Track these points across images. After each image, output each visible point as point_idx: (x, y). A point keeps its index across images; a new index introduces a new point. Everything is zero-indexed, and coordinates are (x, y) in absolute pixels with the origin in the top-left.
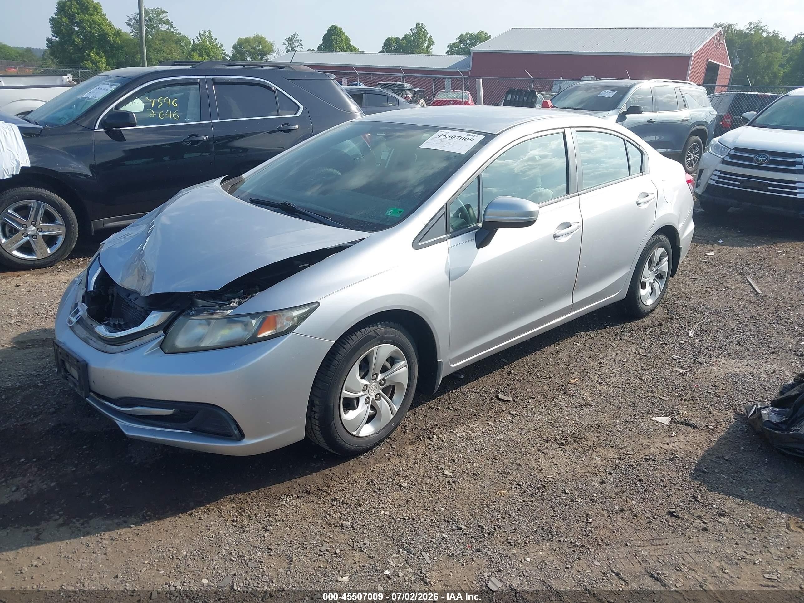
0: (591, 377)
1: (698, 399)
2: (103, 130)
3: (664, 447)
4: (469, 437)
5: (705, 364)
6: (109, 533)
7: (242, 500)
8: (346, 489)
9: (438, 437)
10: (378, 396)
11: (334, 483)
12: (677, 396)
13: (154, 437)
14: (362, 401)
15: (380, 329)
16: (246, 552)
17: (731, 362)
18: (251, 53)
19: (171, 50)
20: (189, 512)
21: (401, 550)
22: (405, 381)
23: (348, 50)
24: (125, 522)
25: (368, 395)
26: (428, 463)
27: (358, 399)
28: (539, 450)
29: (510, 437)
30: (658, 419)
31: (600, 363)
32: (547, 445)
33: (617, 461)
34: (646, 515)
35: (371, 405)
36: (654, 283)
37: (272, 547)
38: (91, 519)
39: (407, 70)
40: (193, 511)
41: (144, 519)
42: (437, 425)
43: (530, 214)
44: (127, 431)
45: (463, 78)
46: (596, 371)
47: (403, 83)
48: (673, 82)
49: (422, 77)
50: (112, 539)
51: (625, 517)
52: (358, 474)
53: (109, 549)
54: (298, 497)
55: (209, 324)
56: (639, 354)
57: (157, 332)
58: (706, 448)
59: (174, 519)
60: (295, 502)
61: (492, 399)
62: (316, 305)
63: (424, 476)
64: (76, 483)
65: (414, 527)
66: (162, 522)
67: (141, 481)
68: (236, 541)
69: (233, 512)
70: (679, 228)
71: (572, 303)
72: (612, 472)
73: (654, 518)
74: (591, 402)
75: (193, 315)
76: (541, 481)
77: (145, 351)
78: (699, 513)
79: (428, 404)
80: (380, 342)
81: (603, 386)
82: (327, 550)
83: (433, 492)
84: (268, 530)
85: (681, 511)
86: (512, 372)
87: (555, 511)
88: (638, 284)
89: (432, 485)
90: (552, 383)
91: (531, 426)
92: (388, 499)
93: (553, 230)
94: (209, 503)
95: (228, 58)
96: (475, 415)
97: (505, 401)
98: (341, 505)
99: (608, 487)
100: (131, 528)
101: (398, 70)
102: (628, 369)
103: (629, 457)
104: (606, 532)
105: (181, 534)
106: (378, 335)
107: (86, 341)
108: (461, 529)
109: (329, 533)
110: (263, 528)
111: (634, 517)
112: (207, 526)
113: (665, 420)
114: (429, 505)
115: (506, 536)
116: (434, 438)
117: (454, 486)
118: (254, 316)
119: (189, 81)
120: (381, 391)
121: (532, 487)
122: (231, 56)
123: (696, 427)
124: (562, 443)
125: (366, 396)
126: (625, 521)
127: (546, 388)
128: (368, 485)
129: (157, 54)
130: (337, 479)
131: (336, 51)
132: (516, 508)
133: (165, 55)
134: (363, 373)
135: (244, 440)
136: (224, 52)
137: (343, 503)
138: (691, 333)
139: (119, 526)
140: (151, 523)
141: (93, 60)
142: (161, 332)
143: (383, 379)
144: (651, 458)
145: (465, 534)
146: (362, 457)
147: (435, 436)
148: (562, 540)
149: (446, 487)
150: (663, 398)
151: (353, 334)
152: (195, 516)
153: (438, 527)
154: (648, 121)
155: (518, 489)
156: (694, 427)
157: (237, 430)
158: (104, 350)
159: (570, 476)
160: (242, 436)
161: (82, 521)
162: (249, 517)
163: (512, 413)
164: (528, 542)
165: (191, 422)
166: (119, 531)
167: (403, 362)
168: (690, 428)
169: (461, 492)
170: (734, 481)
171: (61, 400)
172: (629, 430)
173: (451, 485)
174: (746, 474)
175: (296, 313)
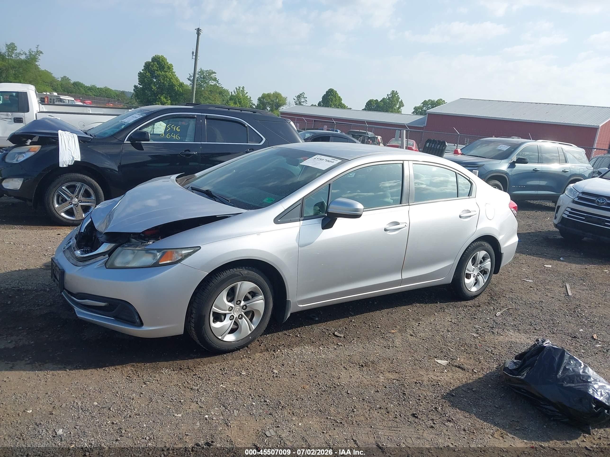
0: (407, 331)
1: (477, 353)
2: (130, 142)
3: (434, 378)
4: (301, 354)
5: (496, 333)
6: (53, 371)
7: (139, 367)
8: (205, 370)
9: (281, 351)
10: (241, 316)
11: (200, 366)
12: (463, 350)
13: (92, 319)
14: (228, 317)
15: (245, 272)
16: (126, 393)
17: (517, 335)
18: (270, 104)
19: (215, 98)
20: (104, 368)
21: (222, 407)
22: (262, 309)
23: (340, 107)
24: (64, 368)
25: (232, 314)
26: (265, 364)
27: (225, 315)
28: (344, 367)
29: (329, 357)
30: (439, 361)
31: (419, 324)
32: (352, 365)
33: (394, 381)
34: (396, 413)
35: (235, 321)
36: (478, 276)
37: (144, 393)
38: (46, 363)
39: (370, 123)
40: (106, 368)
41: (76, 368)
42: (284, 344)
43: (357, 210)
44: (78, 314)
45: (409, 130)
46: (413, 327)
47: (366, 132)
48: (559, 143)
49: (388, 129)
50: (53, 375)
51: (380, 412)
52: (217, 364)
53: (49, 380)
54: (173, 370)
55: (134, 253)
56: (451, 321)
57: (105, 255)
58: (464, 382)
59: (93, 370)
60: (170, 372)
61: (330, 334)
62: (199, 248)
63: (259, 371)
64: (46, 344)
65: (237, 396)
66: (85, 371)
67: (84, 349)
68: (124, 387)
69: (130, 372)
70: (500, 238)
71: (401, 278)
72: (387, 386)
73: (400, 416)
74: (398, 345)
75: (125, 247)
76: (335, 384)
77: (96, 265)
78: (434, 418)
79: (285, 332)
80: (243, 279)
81: (412, 338)
82: (176, 399)
83: (260, 380)
84: (146, 384)
85: (422, 414)
86: (353, 320)
87: (334, 402)
88: (462, 274)
89: (261, 376)
90: (377, 331)
91: (347, 353)
92: (229, 380)
93: (385, 225)
94: (118, 365)
95: (254, 107)
96: (313, 342)
97: (338, 337)
98: (197, 378)
99: (379, 395)
100: (66, 371)
101: (363, 122)
102: (437, 330)
103: (404, 380)
104: (362, 418)
105: (94, 379)
106: (242, 275)
107: (68, 259)
108: (266, 401)
109: (182, 391)
110: (144, 382)
111: (386, 413)
112: (111, 377)
113: (444, 362)
114: (254, 386)
115: (293, 410)
116: (278, 351)
117: (276, 379)
118: (159, 250)
119: (190, 116)
120: (243, 313)
121: (327, 386)
122: (256, 105)
123: (465, 370)
124: (362, 365)
125: (231, 315)
126: (378, 414)
127: (371, 333)
128: (221, 371)
129: (205, 100)
130: (202, 365)
131: (331, 107)
132: (309, 396)
133: (210, 101)
134: (229, 299)
135: (143, 327)
136: (252, 102)
137: (199, 377)
138: (498, 314)
139: (60, 369)
140: (79, 371)
141: (162, 102)
142: (107, 256)
143: (245, 305)
144: (419, 383)
145: (268, 405)
146: (225, 355)
147: (279, 350)
148: (329, 417)
149: (270, 379)
150: (451, 349)
151: (224, 271)
152: (106, 370)
153: (252, 399)
154: (533, 170)
155: (317, 386)
156: (463, 369)
157: (139, 320)
158: (75, 264)
159: (356, 384)
160: (141, 324)
161: (40, 363)
162: (138, 376)
163: (338, 344)
164: (305, 415)
165: (114, 311)
166: (58, 372)
167: (261, 296)
168: (460, 370)
169: (278, 383)
170: (471, 403)
171: (56, 300)
172: (415, 365)
173: (274, 378)
174: (482, 401)
175: (184, 252)
